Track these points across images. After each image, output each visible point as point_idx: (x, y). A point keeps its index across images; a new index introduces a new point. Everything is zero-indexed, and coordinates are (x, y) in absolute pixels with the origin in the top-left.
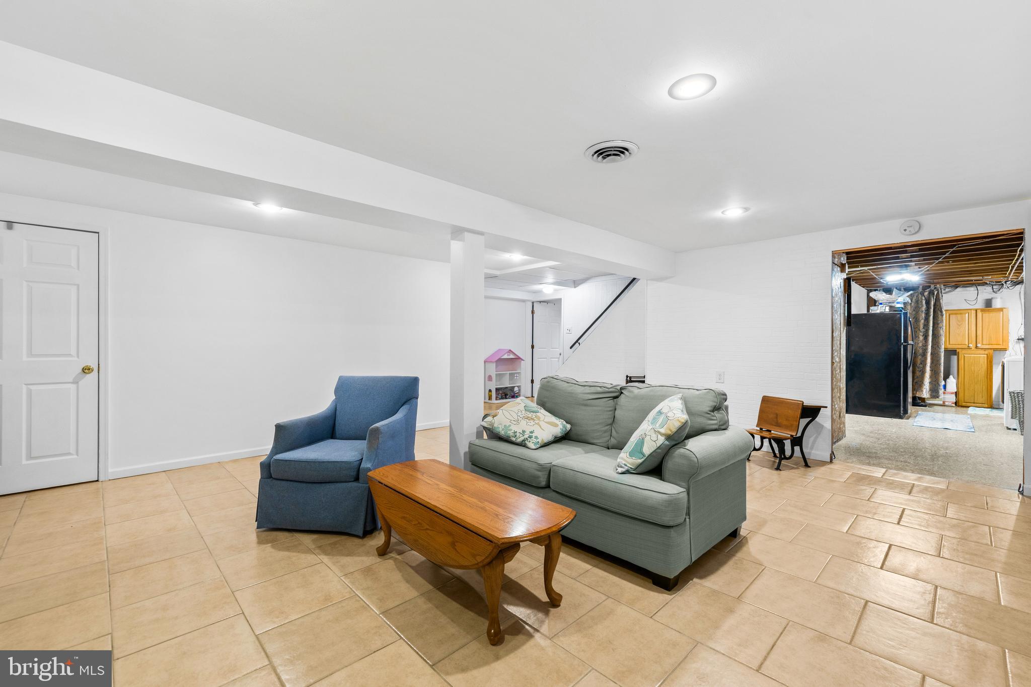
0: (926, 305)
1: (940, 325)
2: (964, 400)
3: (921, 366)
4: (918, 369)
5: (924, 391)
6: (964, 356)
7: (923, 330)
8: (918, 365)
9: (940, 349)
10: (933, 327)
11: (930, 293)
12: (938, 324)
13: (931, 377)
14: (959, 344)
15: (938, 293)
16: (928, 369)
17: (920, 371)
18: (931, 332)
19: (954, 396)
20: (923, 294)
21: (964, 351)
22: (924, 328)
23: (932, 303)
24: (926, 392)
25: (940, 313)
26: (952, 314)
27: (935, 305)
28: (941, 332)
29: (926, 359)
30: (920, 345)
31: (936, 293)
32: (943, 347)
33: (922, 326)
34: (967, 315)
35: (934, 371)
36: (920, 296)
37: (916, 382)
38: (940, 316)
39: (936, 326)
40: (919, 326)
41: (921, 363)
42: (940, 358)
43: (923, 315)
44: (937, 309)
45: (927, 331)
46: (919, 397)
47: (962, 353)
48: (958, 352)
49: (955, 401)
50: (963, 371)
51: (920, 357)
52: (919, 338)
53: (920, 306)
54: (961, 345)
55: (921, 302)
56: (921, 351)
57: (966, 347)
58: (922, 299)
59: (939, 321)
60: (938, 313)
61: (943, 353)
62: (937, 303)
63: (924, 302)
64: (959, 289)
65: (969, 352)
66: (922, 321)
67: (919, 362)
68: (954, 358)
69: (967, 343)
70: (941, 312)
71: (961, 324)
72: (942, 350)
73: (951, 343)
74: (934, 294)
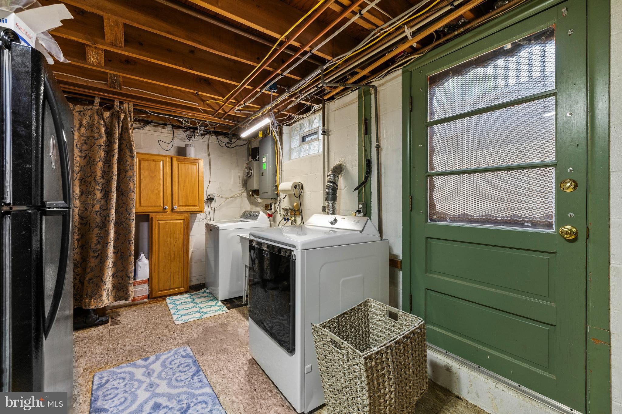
0: (107, 137)
1: (130, 174)
2: (159, 288)
3: (99, 247)
4: (92, 254)
5: (105, 294)
6: (159, 223)
7: (101, 181)
8: (93, 246)
9: (130, 214)
10: (119, 176)
11: (112, 116)
12: (126, 172)
13: (115, 264)
14: (152, 206)
15: (125, 117)
16: (111, 251)
17: (97, 257)
18: (115, 185)
19: (146, 286)
20: (102, 114)
21: (159, 217)
22: (103, 177)
23: (117, 133)
24: (107, 295)
25: (128, 153)
26: (143, 160)
27: (120, 138)
28: (132, 185)
29: (107, 234)
30: (97, 207)
31: (122, 116)
32: (134, 211)
33: (99, 173)
34: (161, 162)
35: (119, 254)
36: (96, 117)
37: (90, 280)
38: (129, 159)
39: (122, 176)
40: (94, 172)
41: (99, 242)
42: (130, 232)
43: (102, 154)
44: (124, 146)
45: (108, 182)
46: (94, 310)
47: (156, 218)
48: (152, 218)
49: (148, 293)
50: (157, 246)
51: (96, 231)
52: (95, 195)
53: (97, 136)
54: (155, 206)
55: (99, 128)
56: (98, 219)
57: (160, 209)
58: (100, 124)
59: (128, 167)
60: (125, 153)
61: (134, 222)
62: (123, 135)
63: (103, 130)
64: (148, 128)
65: (164, 216)
66: (100, 164)
67: (94, 239)
68: (145, 226)
69: (162, 205)
70: (131, 151)
71: (155, 176)
72: (133, 217)
73: (142, 204)
74: (119, 118)
